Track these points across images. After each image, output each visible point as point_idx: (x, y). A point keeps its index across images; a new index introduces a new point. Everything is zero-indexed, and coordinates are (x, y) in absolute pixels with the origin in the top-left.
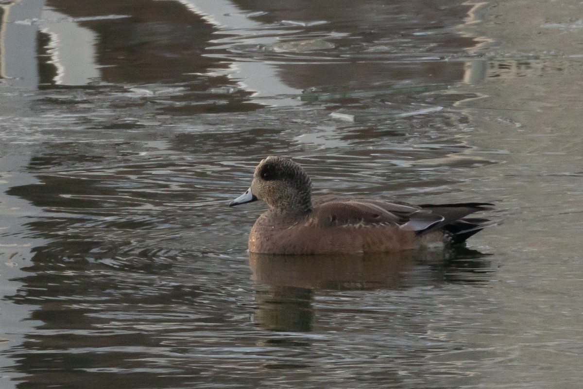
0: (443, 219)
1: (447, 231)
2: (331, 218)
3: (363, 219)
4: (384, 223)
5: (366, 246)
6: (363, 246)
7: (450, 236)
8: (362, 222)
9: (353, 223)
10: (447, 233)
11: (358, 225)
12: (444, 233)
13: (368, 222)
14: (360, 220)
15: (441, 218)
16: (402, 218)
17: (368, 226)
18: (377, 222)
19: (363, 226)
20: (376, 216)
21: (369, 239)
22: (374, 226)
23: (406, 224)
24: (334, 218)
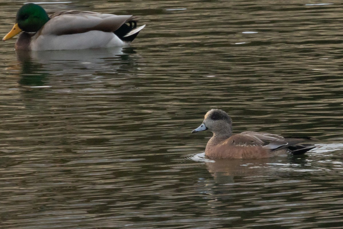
0: (287, 144)
1: (289, 150)
2: (232, 142)
3: (246, 143)
4: (256, 145)
5: (243, 155)
6: (242, 155)
7: (290, 152)
8: (245, 144)
9: (241, 145)
10: (289, 151)
11: (243, 145)
12: (287, 150)
13: (248, 144)
14: (245, 143)
15: (286, 143)
16: (265, 143)
17: (247, 146)
18: (252, 144)
19: (245, 146)
20: (253, 141)
21: (245, 152)
22: (250, 146)
23: (266, 146)
24: (234, 141)
